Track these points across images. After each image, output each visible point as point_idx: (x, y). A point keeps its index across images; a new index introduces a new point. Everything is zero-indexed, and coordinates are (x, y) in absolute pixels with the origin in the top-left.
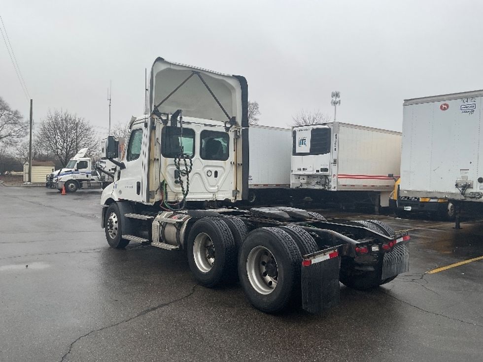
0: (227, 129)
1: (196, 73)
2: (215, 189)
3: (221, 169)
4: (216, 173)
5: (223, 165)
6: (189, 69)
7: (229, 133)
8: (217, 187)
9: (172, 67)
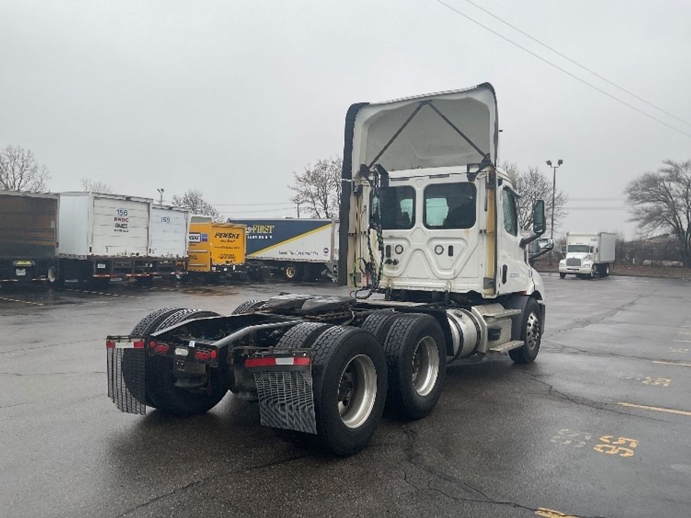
0: (471, 176)
1: (426, 103)
2: (449, 274)
3: (461, 242)
4: (451, 248)
5: (464, 236)
6: (410, 102)
7: (476, 182)
8: (452, 272)
9: (387, 108)
